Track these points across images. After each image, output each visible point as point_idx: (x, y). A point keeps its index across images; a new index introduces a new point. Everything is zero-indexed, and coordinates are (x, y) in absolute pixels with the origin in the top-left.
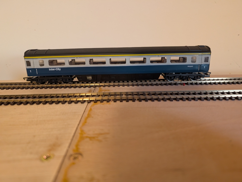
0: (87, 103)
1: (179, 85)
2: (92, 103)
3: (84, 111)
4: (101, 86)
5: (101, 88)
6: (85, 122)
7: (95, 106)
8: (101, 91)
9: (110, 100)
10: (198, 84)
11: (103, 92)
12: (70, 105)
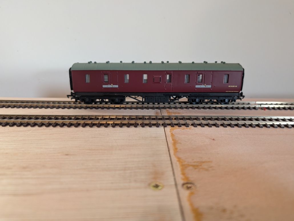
0: (163, 128)
1: (259, 110)
3: (166, 136)
7: (174, 130)
8: (170, 114)
10: (281, 109)
11: (173, 115)
12: (144, 128)
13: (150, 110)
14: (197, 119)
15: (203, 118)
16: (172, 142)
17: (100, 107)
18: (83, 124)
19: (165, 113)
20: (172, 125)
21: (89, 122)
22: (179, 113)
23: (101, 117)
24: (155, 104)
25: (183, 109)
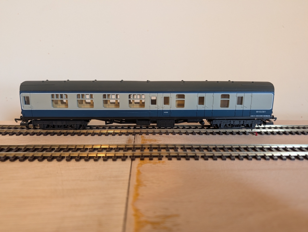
2: (138, 161)
3: (130, 175)
4: (143, 133)
5: (143, 137)
6: (137, 195)
7: (143, 166)
8: (145, 141)
9: (163, 156)
12: (106, 163)
13: (123, 136)
14: (175, 148)
15: (183, 147)
16: (136, 183)
17: (63, 133)
18: (31, 157)
19: (139, 140)
20: (142, 158)
21: (39, 154)
22: (155, 140)
23: (57, 147)
24: (131, 128)
25: (162, 135)
